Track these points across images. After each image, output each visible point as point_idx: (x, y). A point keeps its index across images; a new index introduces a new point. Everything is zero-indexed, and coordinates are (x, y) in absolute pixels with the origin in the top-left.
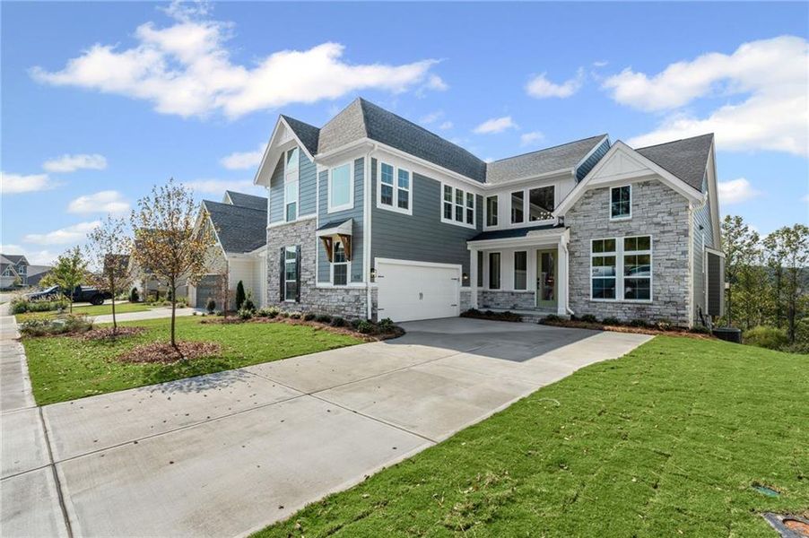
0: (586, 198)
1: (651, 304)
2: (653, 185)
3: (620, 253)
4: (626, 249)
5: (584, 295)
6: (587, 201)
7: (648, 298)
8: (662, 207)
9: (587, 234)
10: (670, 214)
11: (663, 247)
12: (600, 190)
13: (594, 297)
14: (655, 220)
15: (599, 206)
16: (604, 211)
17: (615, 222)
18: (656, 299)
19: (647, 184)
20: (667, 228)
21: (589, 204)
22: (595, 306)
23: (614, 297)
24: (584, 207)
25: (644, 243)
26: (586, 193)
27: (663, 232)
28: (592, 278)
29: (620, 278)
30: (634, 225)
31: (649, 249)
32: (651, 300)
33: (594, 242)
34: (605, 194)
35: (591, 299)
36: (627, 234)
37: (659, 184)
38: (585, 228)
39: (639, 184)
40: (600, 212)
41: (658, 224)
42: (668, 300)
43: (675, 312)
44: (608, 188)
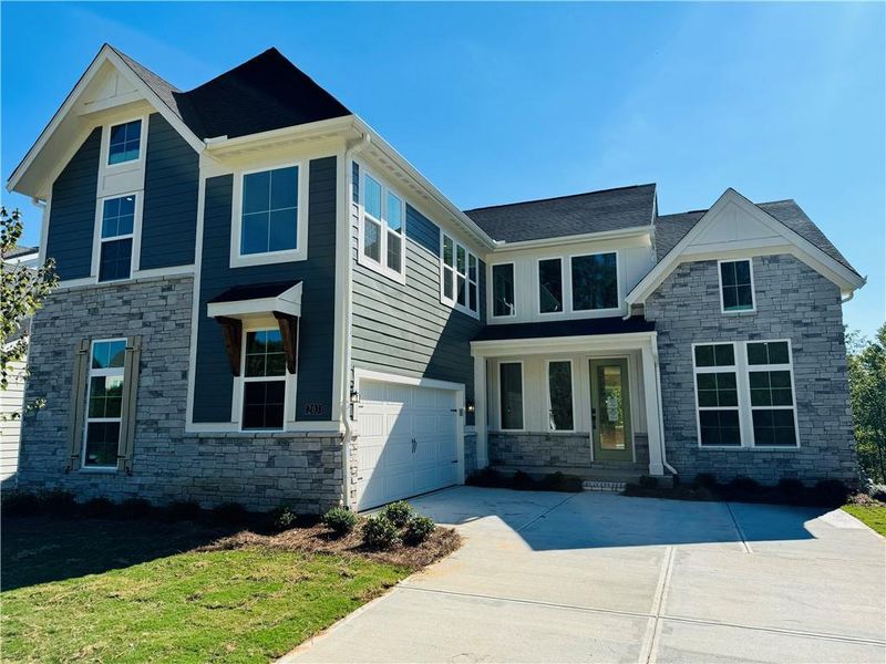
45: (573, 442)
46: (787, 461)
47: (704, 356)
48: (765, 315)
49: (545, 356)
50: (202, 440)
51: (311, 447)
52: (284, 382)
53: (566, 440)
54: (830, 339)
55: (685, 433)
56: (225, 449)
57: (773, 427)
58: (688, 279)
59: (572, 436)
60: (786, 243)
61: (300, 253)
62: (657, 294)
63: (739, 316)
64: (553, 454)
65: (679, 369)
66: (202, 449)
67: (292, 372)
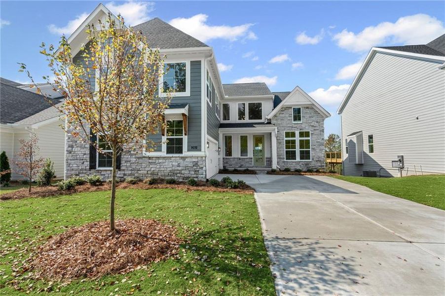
0: (282, 111)
1: (311, 162)
2: (310, 109)
3: (297, 139)
4: (300, 137)
5: (282, 158)
6: (282, 112)
7: (310, 159)
8: (314, 119)
9: (283, 128)
10: (317, 122)
11: (315, 136)
12: (289, 108)
13: (286, 159)
14: (312, 124)
15: (287, 115)
16: (290, 118)
17: (295, 124)
18: (313, 159)
19: (307, 108)
20: (316, 128)
21: (283, 114)
22: (287, 164)
23: (295, 159)
24: (281, 115)
25: (307, 134)
26: (282, 108)
27: (315, 130)
28: (285, 150)
29: (298, 150)
30: (303, 126)
31: (309, 137)
32: (311, 160)
33: (286, 132)
34: (290, 110)
35: (285, 160)
36: (301, 129)
37: (312, 108)
38: (281, 125)
39: (304, 107)
40: (288, 118)
41: (313, 126)
42: (317, 160)
43: (320, 165)
44: (291, 108)
45: (248, 160)
46: (308, 164)
47: (287, 135)
48: (304, 124)
49: (239, 134)
50: (150, 158)
51: (194, 160)
52: (182, 138)
53: (245, 160)
54: (321, 131)
55: (281, 157)
56: (160, 161)
57: (305, 155)
58: (284, 112)
59: (247, 158)
60: (311, 103)
61: (187, 93)
62: (275, 116)
63: (298, 124)
64: (242, 164)
65: (281, 138)
66: (150, 161)
67: (185, 134)
